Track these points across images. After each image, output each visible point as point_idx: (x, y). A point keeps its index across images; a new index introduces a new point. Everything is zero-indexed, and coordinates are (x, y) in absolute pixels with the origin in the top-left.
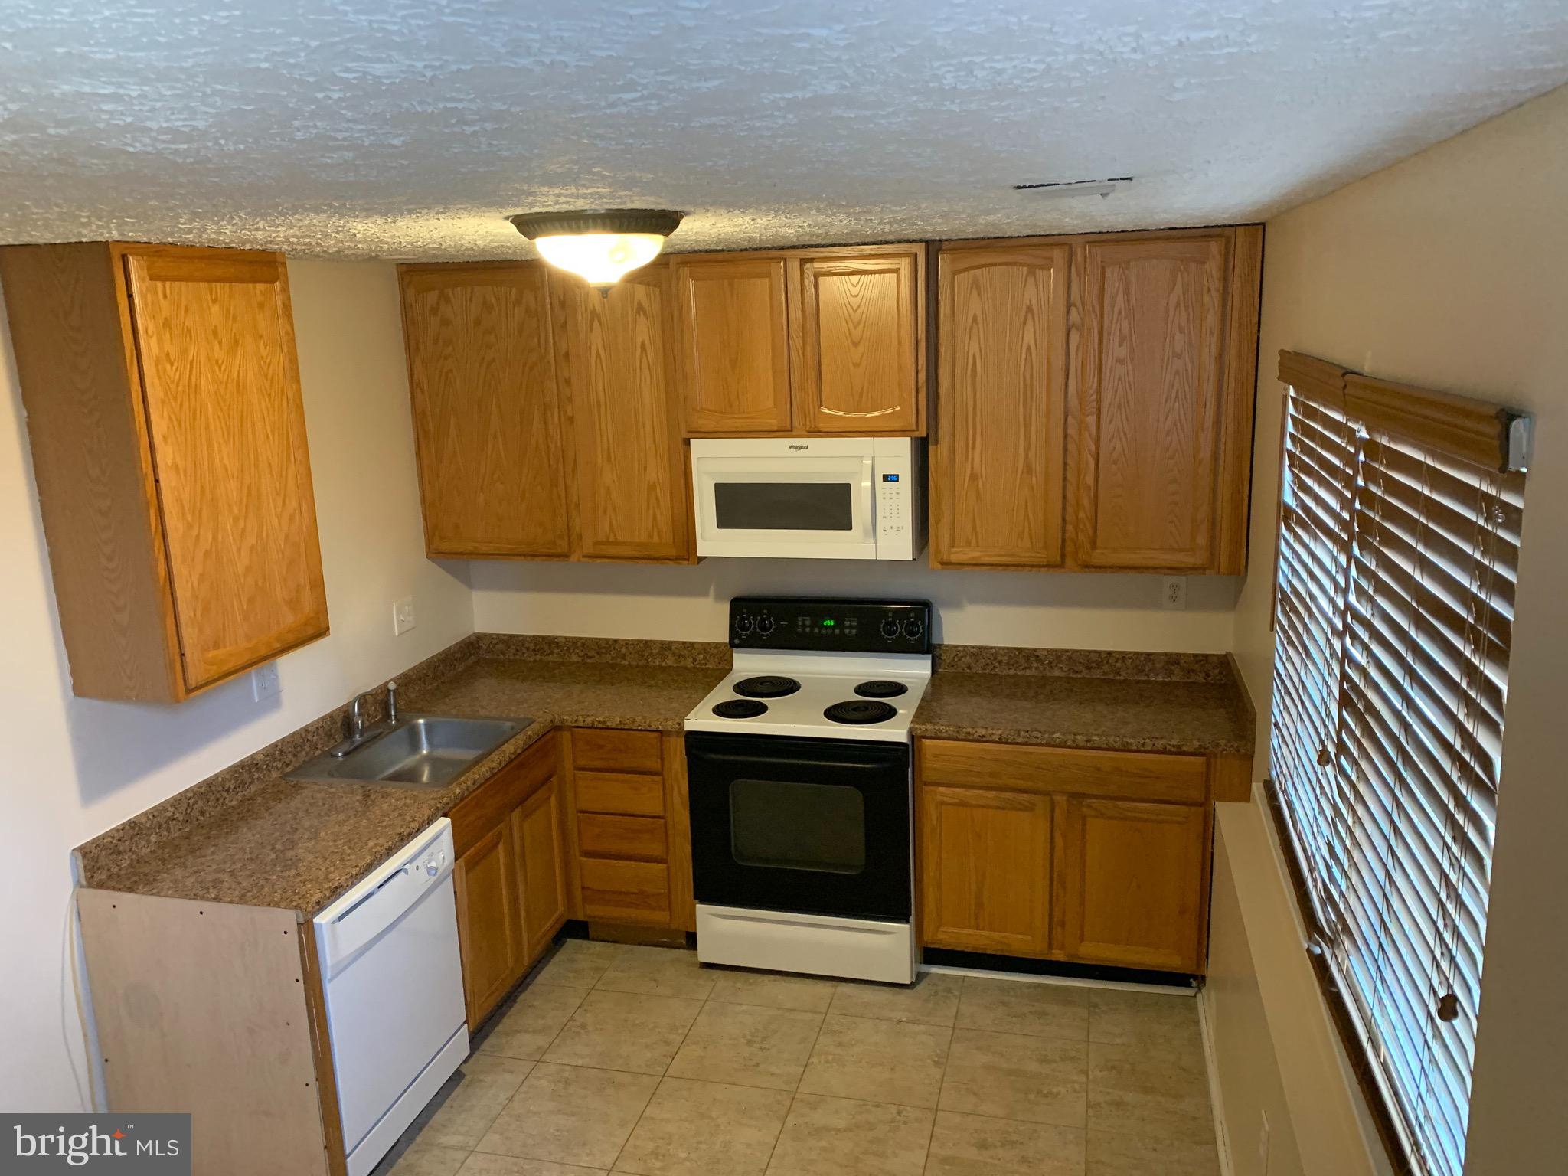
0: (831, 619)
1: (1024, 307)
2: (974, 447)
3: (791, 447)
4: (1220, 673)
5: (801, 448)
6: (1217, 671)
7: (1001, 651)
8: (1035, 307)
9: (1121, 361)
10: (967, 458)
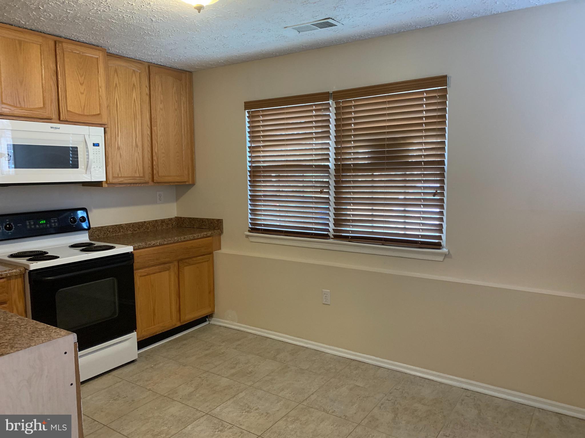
0: (43, 220)
1: (132, 84)
2: (118, 136)
3: (51, 128)
4: (176, 223)
5: (56, 128)
6: (174, 223)
7: (110, 227)
8: (136, 84)
9: (162, 110)
10: (116, 140)
